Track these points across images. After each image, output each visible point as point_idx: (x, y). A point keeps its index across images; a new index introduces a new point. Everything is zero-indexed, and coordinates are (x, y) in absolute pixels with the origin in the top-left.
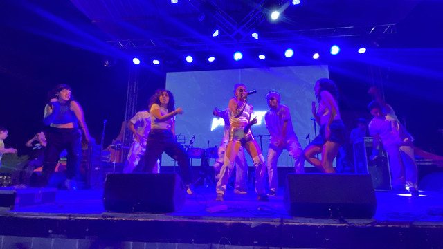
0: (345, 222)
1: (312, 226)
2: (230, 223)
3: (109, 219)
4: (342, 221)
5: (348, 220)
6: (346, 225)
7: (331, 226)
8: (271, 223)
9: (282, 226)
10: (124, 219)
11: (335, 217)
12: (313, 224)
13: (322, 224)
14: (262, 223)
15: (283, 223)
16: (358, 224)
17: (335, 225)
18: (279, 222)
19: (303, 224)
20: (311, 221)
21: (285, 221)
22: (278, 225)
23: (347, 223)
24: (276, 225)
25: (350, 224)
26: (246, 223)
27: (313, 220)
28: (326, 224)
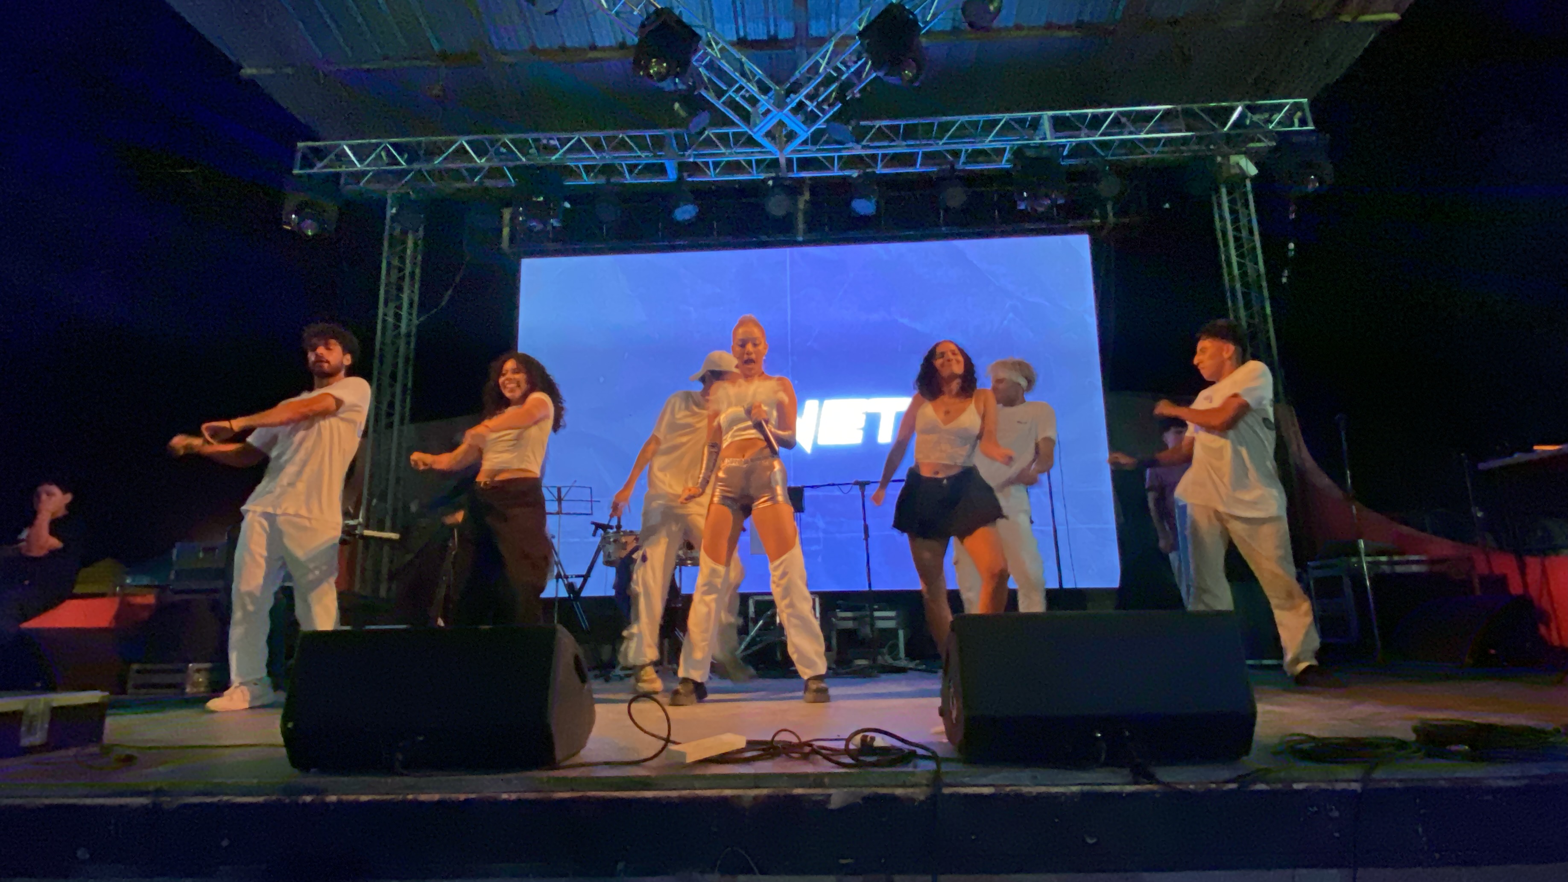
0: (1151, 778)
1: (1039, 797)
2: (755, 798)
3: (308, 799)
4: (1141, 774)
5: (1159, 772)
6: (1154, 787)
7: (1102, 794)
8: (899, 791)
9: (935, 799)
10: (364, 798)
12: (1043, 789)
13: (1075, 789)
14: (867, 791)
15: (940, 789)
16: (1192, 783)
17: (1116, 788)
18: (927, 785)
19: (1008, 789)
20: (1035, 777)
21: (947, 780)
22: (922, 798)
23: (1158, 782)
24: (915, 796)
25: (1167, 785)
26: (813, 795)
27: (1041, 773)
28: (1086, 788)
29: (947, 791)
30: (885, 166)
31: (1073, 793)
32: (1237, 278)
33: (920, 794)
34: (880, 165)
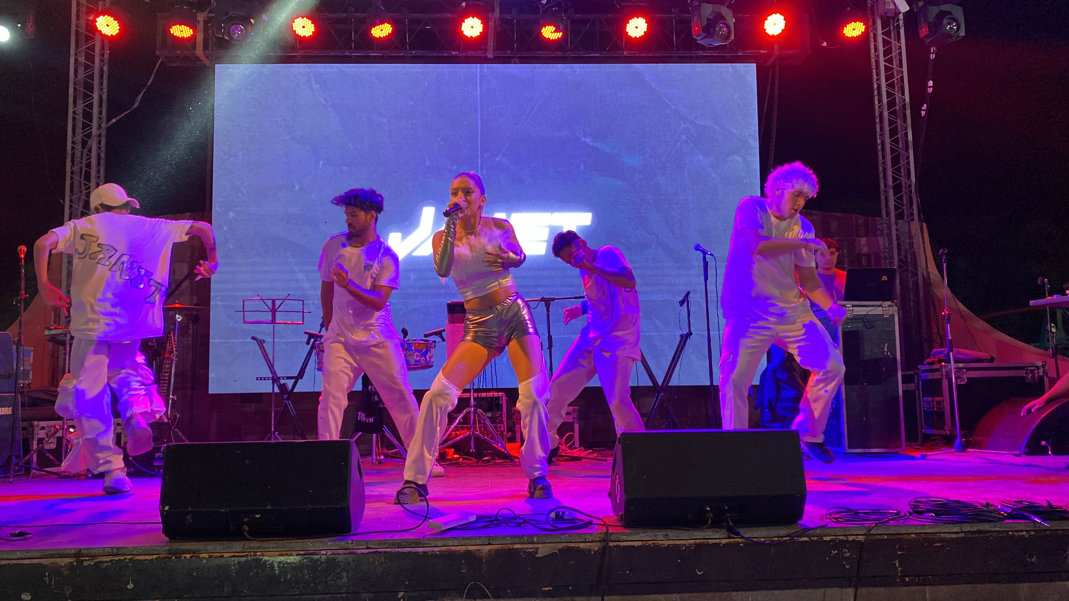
0: (738, 534)
1: (668, 546)
2: (490, 551)
4: (732, 532)
5: (742, 531)
6: (740, 540)
7: (708, 544)
8: (582, 545)
9: (604, 550)
10: (228, 555)
11: (717, 524)
12: (671, 542)
13: (691, 542)
14: (560, 546)
15: (608, 544)
16: (763, 538)
17: (717, 541)
18: (599, 541)
19: (650, 542)
20: (667, 535)
21: (613, 538)
22: (597, 549)
23: (743, 537)
24: (592, 548)
25: (748, 538)
26: (528, 548)
27: (671, 533)
28: (698, 541)
29: (611, 544)
31: (690, 544)
32: (885, 107)
33: (595, 547)
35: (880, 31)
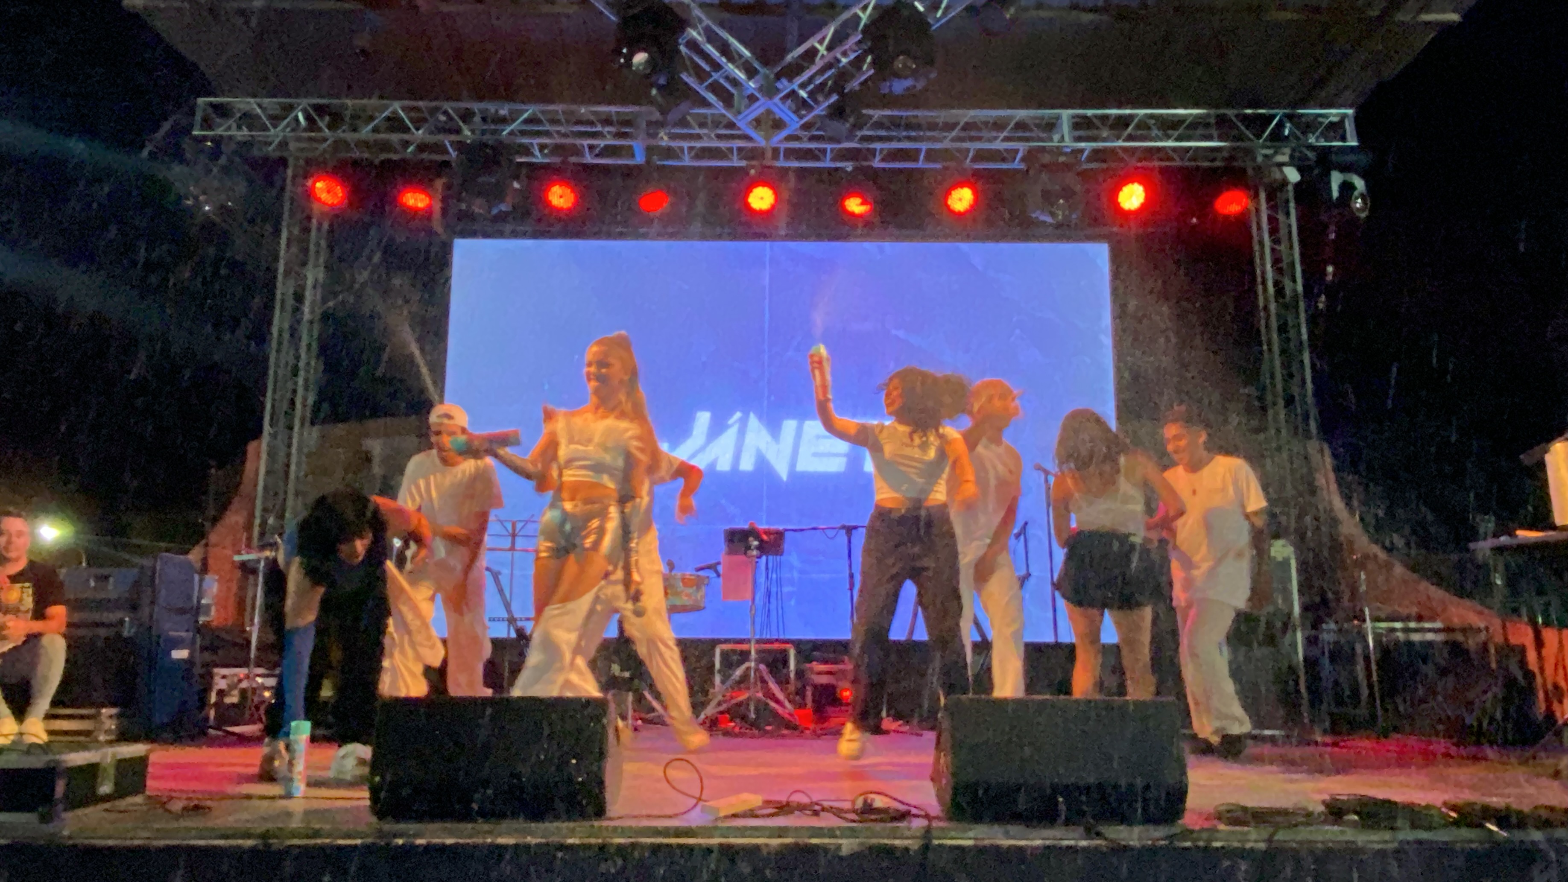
0: (1098, 834)
1: (1010, 847)
2: (780, 846)
3: (400, 842)
4: (1091, 832)
5: (1106, 830)
6: (1101, 842)
7: (1060, 847)
8: (897, 842)
9: (926, 847)
10: (449, 841)
11: (1072, 820)
12: (1014, 842)
13: (1039, 842)
14: (872, 842)
15: (930, 841)
16: (1133, 840)
17: (1072, 843)
18: (920, 838)
19: (985, 842)
20: (1008, 833)
21: (936, 834)
22: (916, 847)
23: (1106, 839)
24: (910, 846)
25: (1111, 840)
26: (828, 844)
27: (1013, 829)
28: (1048, 842)
29: (936, 842)
30: (883, 160)
31: (1038, 846)
32: (1272, 297)
33: (914, 845)
34: (878, 158)
35: (1264, 206)
